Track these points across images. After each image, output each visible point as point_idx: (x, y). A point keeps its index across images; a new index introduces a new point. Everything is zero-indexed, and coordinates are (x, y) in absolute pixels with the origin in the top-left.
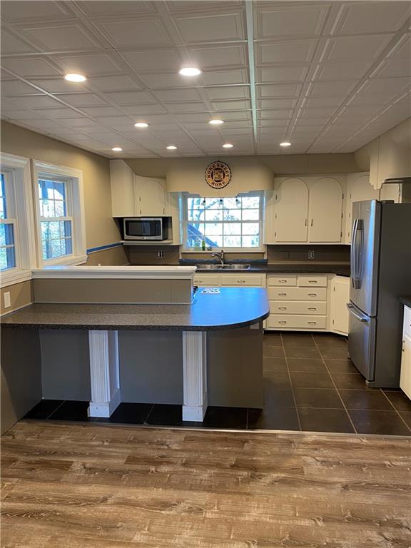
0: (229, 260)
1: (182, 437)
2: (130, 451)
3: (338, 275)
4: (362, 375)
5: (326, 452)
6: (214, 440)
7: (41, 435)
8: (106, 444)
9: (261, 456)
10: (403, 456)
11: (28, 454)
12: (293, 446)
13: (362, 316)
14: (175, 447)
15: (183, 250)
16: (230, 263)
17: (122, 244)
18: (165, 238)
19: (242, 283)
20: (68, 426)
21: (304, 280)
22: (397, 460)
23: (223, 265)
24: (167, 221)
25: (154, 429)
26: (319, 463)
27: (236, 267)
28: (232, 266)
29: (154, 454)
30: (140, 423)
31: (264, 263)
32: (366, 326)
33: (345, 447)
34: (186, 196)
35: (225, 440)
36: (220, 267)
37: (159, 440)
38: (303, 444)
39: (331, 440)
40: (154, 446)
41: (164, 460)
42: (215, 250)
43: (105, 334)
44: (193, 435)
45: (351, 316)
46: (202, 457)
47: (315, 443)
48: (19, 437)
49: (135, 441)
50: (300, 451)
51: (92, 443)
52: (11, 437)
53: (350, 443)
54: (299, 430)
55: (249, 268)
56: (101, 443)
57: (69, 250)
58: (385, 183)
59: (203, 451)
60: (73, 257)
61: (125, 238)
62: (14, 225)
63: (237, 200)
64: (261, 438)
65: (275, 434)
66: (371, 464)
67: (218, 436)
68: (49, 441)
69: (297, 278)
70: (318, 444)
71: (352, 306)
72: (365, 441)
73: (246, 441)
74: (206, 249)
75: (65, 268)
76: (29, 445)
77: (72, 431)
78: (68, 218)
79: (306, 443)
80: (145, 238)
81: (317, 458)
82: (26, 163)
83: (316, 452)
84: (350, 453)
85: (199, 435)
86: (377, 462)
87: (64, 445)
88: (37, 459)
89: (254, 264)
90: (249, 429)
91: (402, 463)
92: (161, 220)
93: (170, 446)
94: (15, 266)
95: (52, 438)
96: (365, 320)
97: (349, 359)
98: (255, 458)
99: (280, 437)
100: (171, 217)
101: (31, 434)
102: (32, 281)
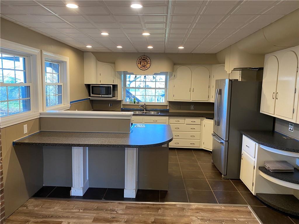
0: (149, 109)
1: (124, 207)
2: (95, 215)
3: (206, 118)
4: (220, 172)
5: (202, 214)
6: (142, 208)
7: (43, 206)
8: (81, 211)
9: (168, 217)
10: (243, 215)
11: (36, 217)
12: (185, 211)
13: (220, 140)
14: (120, 212)
15: (123, 103)
16: (149, 111)
17: (89, 99)
18: (114, 96)
19: (156, 122)
20: (59, 201)
21: (189, 120)
22: (240, 218)
23: (145, 112)
24: (115, 87)
25: (108, 202)
26: (199, 220)
27: (152, 113)
28: (150, 112)
29: (109, 216)
30: (100, 199)
31: (167, 111)
32: (223, 146)
33: (213, 211)
34: (125, 73)
35: (148, 208)
36: (144, 113)
37: (111, 208)
38: (190, 209)
39: (205, 207)
40: (109, 212)
41: (114, 219)
42: (140, 104)
43: (81, 149)
44: (130, 205)
45: (214, 140)
46: (136, 218)
47: (197, 209)
48: (30, 208)
49: (98, 209)
50: (189, 214)
51: (73, 211)
52: (25, 208)
53: (215, 209)
54: (188, 202)
55: (159, 114)
56: (79, 210)
57: (60, 101)
58: (234, 70)
59: (136, 214)
60: (62, 105)
61: (91, 96)
62: (31, 87)
63: (154, 77)
64: (167, 207)
65: (175, 205)
66: (227, 220)
67: (144, 206)
68: (48, 210)
69: (185, 120)
70: (198, 210)
71: (215, 135)
72: (223, 208)
73: (160, 209)
74: (136, 103)
75: (57, 112)
76: (36, 212)
77: (61, 204)
78: (60, 84)
79: (192, 209)
80: (103, 96)
81: (198, 217)
82: (38, 52)
83: (197, 214)
84: (216, 214)
85: (134, 205)
86: (230, 219)
87: (57, 212)
88: (41, 220)
89: (162, 111)
90: (161, 201)
91: (243, 219)
92: (112, 86)
93: (117, 212)
94: (30, 110)
95: (50, 208)
96: (222, 143)
97: (213, 163)
98: (165, 218)
99: (178, 206)
100: (117, 85)
101: (37, 206)
102: (40, 118)
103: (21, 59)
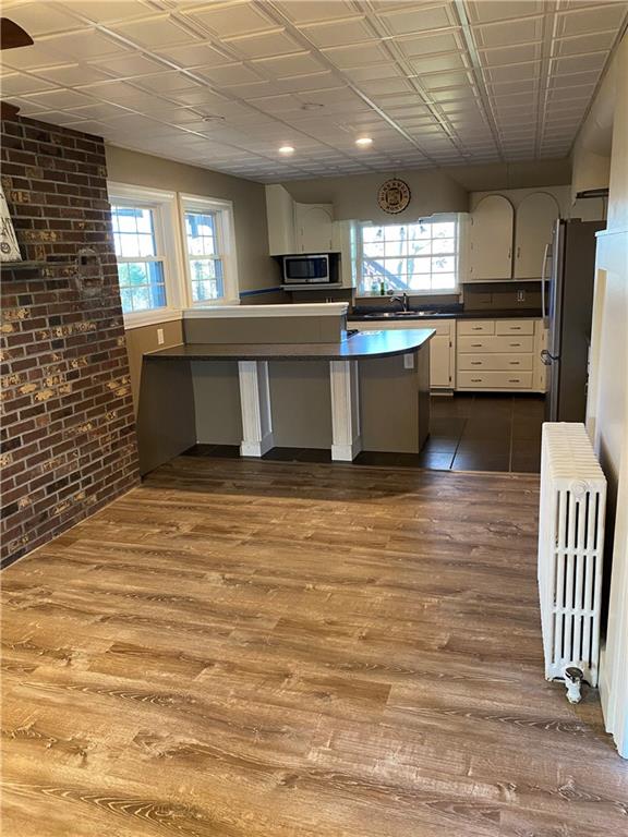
0: (415, 306)
1: (328, 471)
15: (358, 294)
17: (282, 288)
18: (333, 280)
21: (505, 325)
23: (405, 312)
24: (334, 258)
25: (302, 465)
27: (421, 314)
28: (417, 312)
31: (458, 308)
34: (360, 225)
36: (401, 314)
37: (305, 471)
42: (395, 294)
43: (253, 365)
44: (339, 470)
55: (436, 314)
61: (285, 282)
62: (165, 263)
67: (364, 471)
69: (495, 325)
72: (515, 477)
74: (385, 293)
78: (218, 256)
82: (172, 197)
85: (345, 470)
89: (446, 309)
92: (327, 256)
94: (166, 305)
100: (340, 253)
102: (183, 321)
103: (146, 212)
